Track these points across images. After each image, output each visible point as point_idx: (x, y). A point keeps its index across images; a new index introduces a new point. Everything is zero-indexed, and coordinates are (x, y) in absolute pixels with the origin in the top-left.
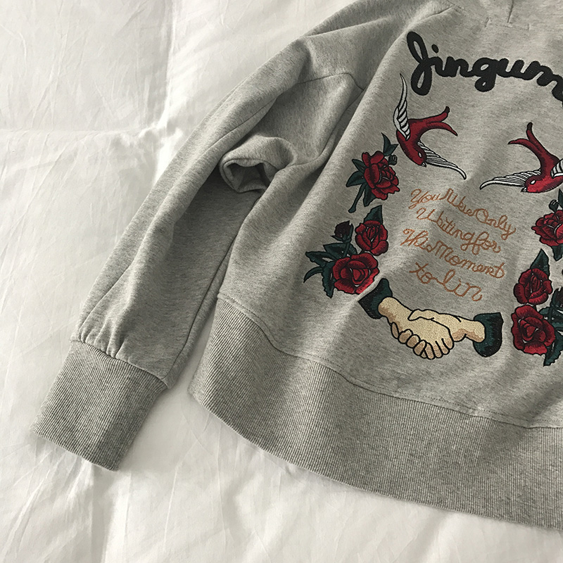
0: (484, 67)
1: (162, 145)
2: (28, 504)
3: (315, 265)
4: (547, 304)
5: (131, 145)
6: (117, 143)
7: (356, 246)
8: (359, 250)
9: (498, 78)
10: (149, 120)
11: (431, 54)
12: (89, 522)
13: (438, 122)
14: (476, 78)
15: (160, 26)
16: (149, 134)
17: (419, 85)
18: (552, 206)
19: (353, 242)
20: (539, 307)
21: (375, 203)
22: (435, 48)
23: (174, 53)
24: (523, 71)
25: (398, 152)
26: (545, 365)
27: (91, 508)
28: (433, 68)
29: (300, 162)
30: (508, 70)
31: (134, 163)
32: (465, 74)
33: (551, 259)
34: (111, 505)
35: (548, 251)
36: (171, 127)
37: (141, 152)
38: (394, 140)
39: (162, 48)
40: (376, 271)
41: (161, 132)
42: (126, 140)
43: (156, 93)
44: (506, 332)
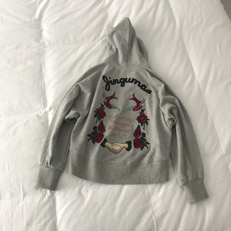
0: (122, 80)
1: (49, 114)
2: (38, 201)
3: (90, 138)
4: (141, 136)
5: (42, 116)
6: (38, 116)
7: (98, 131)
8: (99, 132)
9: (126, 83)
10: (44, 108)
11: (109, 80)
12: (52, 202)
13: (113, 97)
14: (120, 84)
15: (42, 82)
16: (45, 112)
17: (107, 89)
18: (140, 113)
19: (98, 130)
20: (139, 138)
21: (101, 120)
22: (110, 78)
23: (47, 89)
24: (131, 81)
25: (105, 106)
26: (141, 150)
27: (51, 199)
28: (110, 83)
29: (82, 116)
30: (127, 81)
31: (43, 120)
32: (118, 83)
33: (141, 126)
34: (55, 198)
35: (140, 124)
36: (50, 109)
37: (44, 116)
38: (103, 104)
39: (43, 88)
40: (103, 136)
41: (48, 111)
42: (40, 114)
43: (44, 101)
44: (132, 145)
